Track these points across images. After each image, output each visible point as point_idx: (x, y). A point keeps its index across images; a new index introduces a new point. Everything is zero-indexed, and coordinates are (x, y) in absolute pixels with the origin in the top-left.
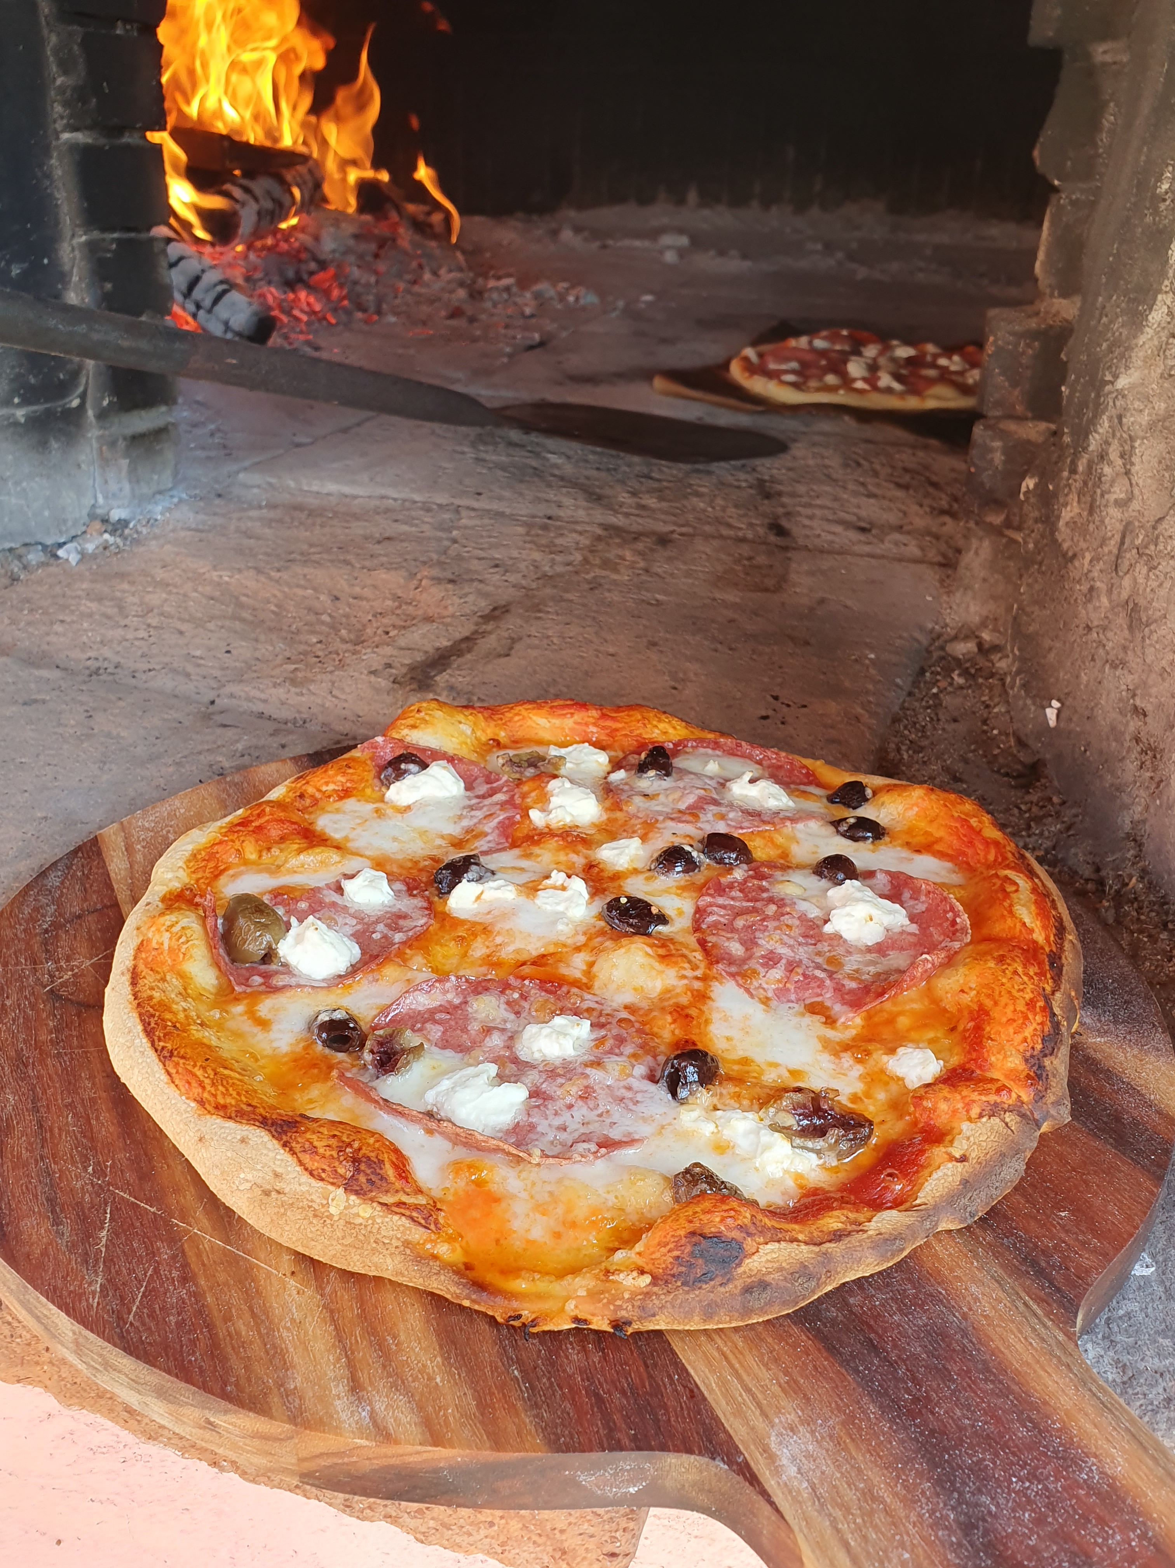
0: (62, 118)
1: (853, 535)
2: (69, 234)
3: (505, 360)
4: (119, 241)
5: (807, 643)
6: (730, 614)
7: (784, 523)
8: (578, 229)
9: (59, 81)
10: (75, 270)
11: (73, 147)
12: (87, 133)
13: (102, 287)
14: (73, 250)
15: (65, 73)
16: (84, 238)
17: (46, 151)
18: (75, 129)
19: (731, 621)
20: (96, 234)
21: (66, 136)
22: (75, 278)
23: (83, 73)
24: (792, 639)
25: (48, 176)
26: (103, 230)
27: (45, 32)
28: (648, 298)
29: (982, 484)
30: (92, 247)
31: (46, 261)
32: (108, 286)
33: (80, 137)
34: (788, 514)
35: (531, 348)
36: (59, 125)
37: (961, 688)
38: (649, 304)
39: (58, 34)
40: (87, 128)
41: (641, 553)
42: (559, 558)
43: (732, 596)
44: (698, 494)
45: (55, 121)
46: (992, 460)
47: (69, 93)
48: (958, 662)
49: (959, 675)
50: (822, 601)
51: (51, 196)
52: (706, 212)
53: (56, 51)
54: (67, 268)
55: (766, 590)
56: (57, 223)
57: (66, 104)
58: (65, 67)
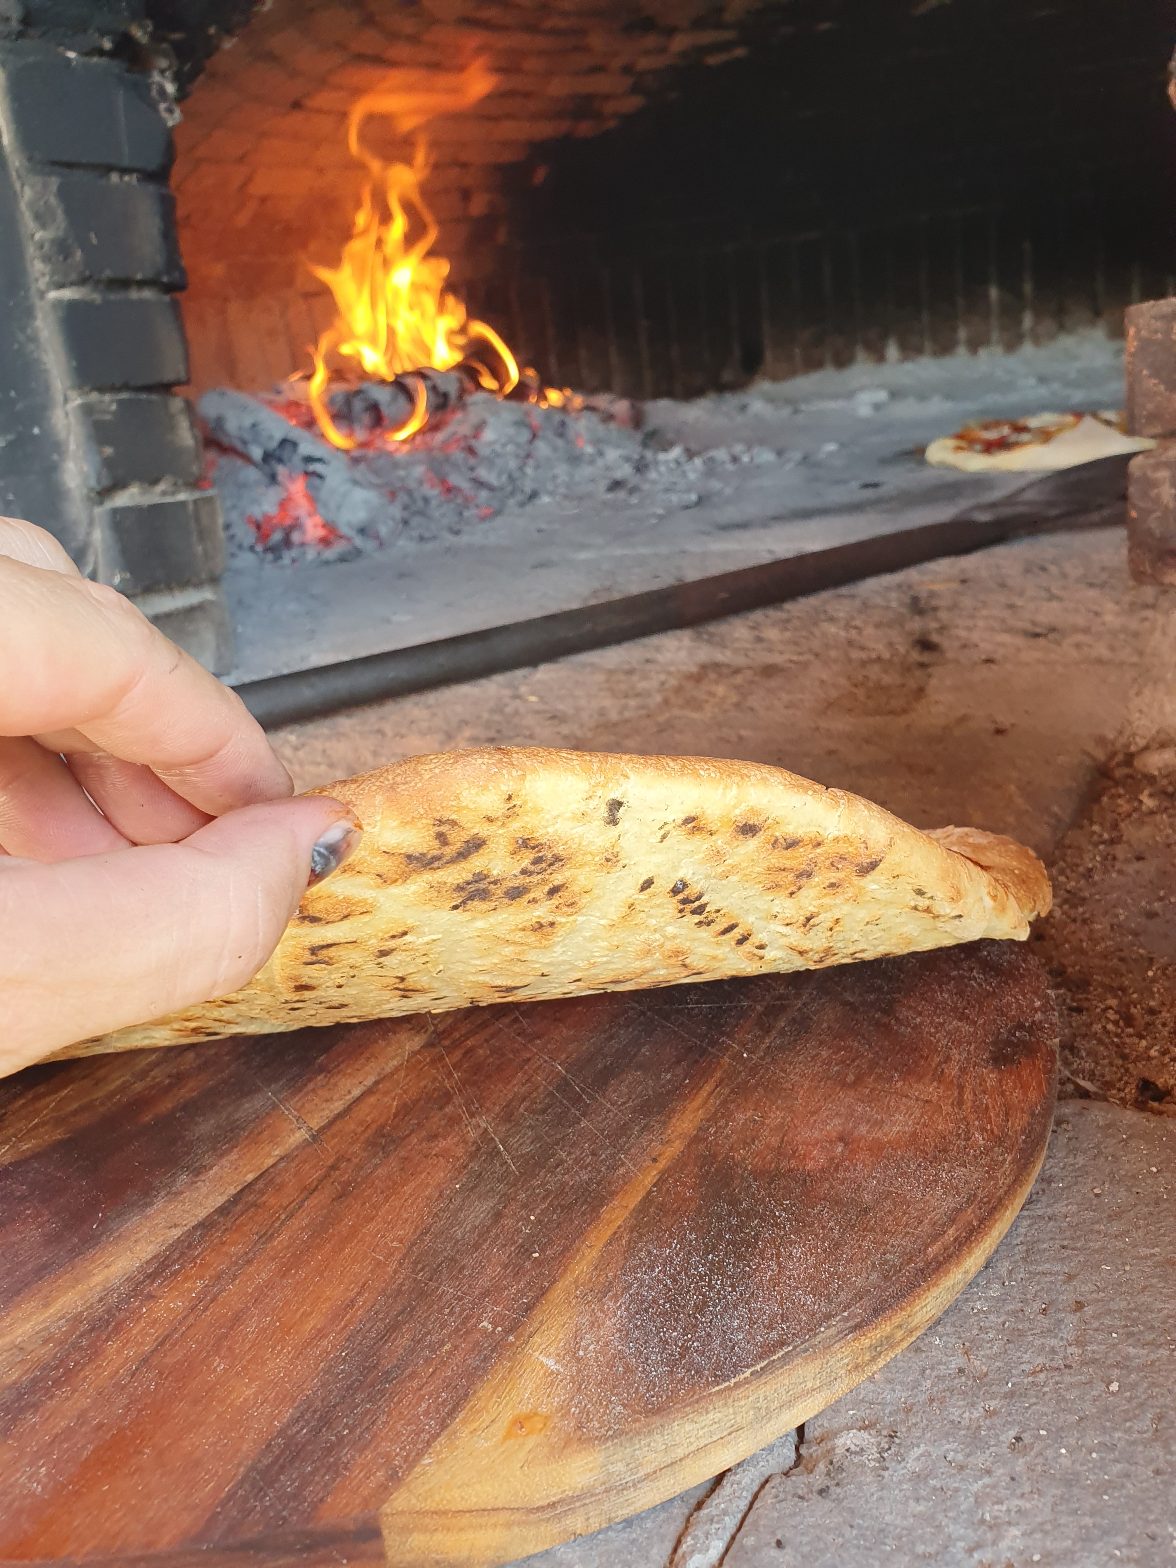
0: (43, 275)
1: (1020, 641)
2: (60, 398)
3: (654, 521)
4: (120, 402)
5: (930, 771)
6: (832, 745)
7: (935, 638)
8: (770, 400)
9: (38, 236)
10: (72, 439)
11: (58, 304)
12: (74, 288)
13: (100, 453)
14: (67, 414)
15: (43, 226)
16: (79, 401)
17: (29, 313)
18: (60, 286)
19: (831, 753)
20: (94, 396)
21: (53, 295)
22: (72, 447)
23: (63, 225)
24: (910, 768)
25: (33, 339)
26: (101, 390)
27: (18, 186)
28: (831, 447)
29: (1150, 533)
30: (87, 410)
31: (36, 431)
32: (109, 451)
33: (68, 294)
34: (942, 629)
35: (687, 508)
36: (42, 283)
37: (1152, 813)
38: (831, 454)
39: (32, 187)
40: (73, 284)
41: (737, 687)
42: (632, 703)
43: (841, 724)
44: (832, 620)
45: (37, 280)
46: (1158, 496)
47: (47, 247)
48: (1151, 779)
49: (1151, 795)
50: (964, 719)
51: (38, 361)
52: (909, 366)
53: (31, 205)
54: (62, 435)
55: (892, 712)
56: (47, 388)
57: (46, 259)
58: (41, 219)
